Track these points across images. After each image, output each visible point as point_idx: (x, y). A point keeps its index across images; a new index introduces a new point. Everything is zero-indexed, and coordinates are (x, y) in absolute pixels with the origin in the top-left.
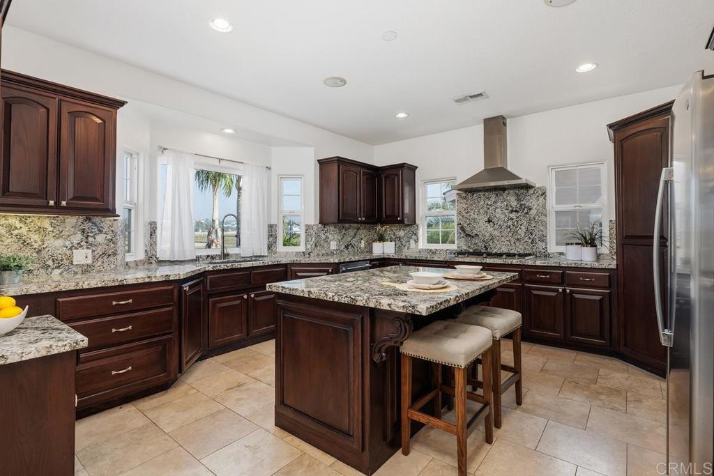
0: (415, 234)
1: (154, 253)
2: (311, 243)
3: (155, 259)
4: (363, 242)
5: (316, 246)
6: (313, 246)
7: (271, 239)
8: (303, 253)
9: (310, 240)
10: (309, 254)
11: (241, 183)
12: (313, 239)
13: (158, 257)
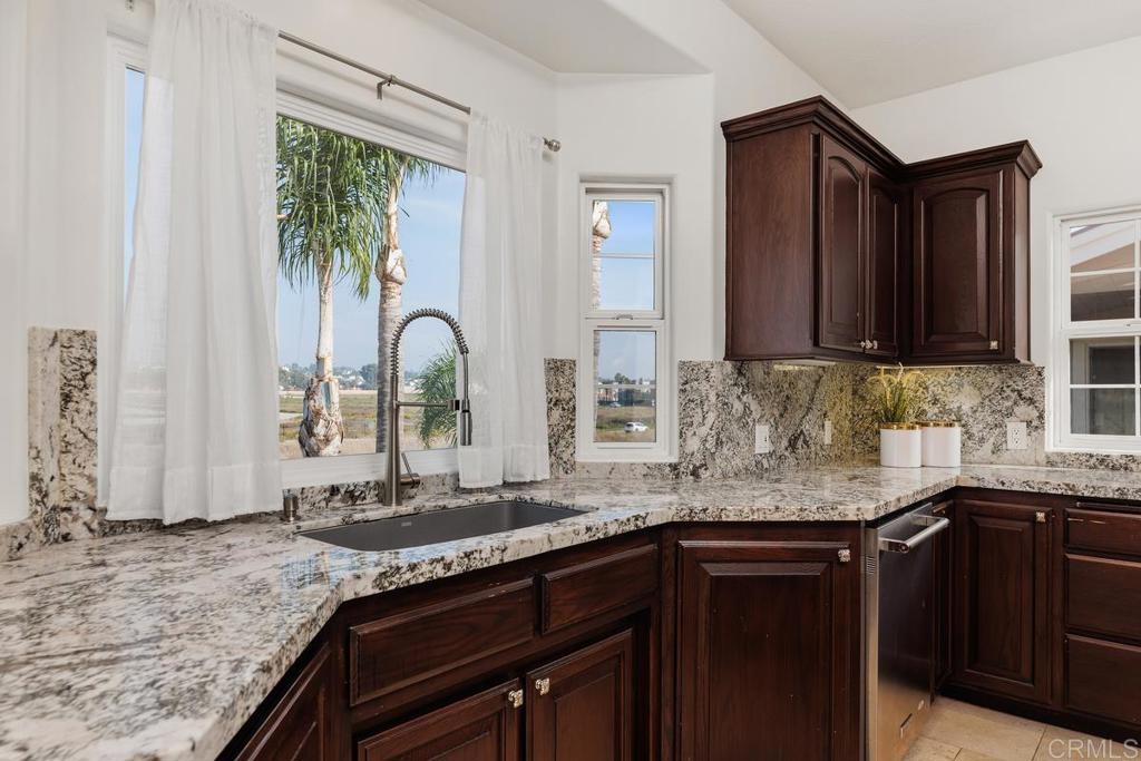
0: (1031, 401)
1: (82, 485)
2: (704, 431)
3: (87, 515)
4: (828, 424)
5: (719, 443)
6: (711, 444)
7: (557, 413)
8: (674, 467)
9: (698, 419)
10: (695, 473)
11: (391, 263)
12: (711, 417)
13: (99, 504)
